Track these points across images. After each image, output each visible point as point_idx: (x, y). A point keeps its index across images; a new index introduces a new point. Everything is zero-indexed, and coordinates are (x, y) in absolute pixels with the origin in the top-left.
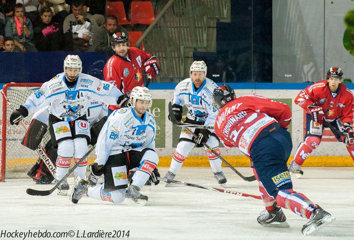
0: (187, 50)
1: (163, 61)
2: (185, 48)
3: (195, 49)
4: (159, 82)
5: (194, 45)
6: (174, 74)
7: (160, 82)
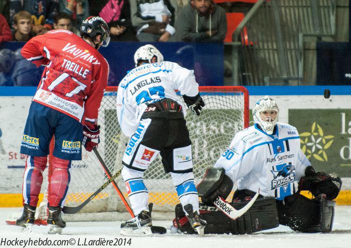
0: (308, 39)
1: (274, 55)
2: (304, 36)
3: (319, 38)
4: (268, 84)
5: (318, 32)
6: (290, 73)
7: (270, 85)
